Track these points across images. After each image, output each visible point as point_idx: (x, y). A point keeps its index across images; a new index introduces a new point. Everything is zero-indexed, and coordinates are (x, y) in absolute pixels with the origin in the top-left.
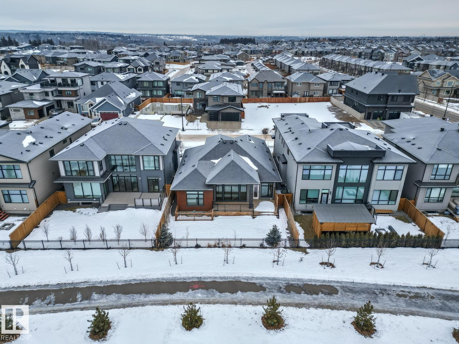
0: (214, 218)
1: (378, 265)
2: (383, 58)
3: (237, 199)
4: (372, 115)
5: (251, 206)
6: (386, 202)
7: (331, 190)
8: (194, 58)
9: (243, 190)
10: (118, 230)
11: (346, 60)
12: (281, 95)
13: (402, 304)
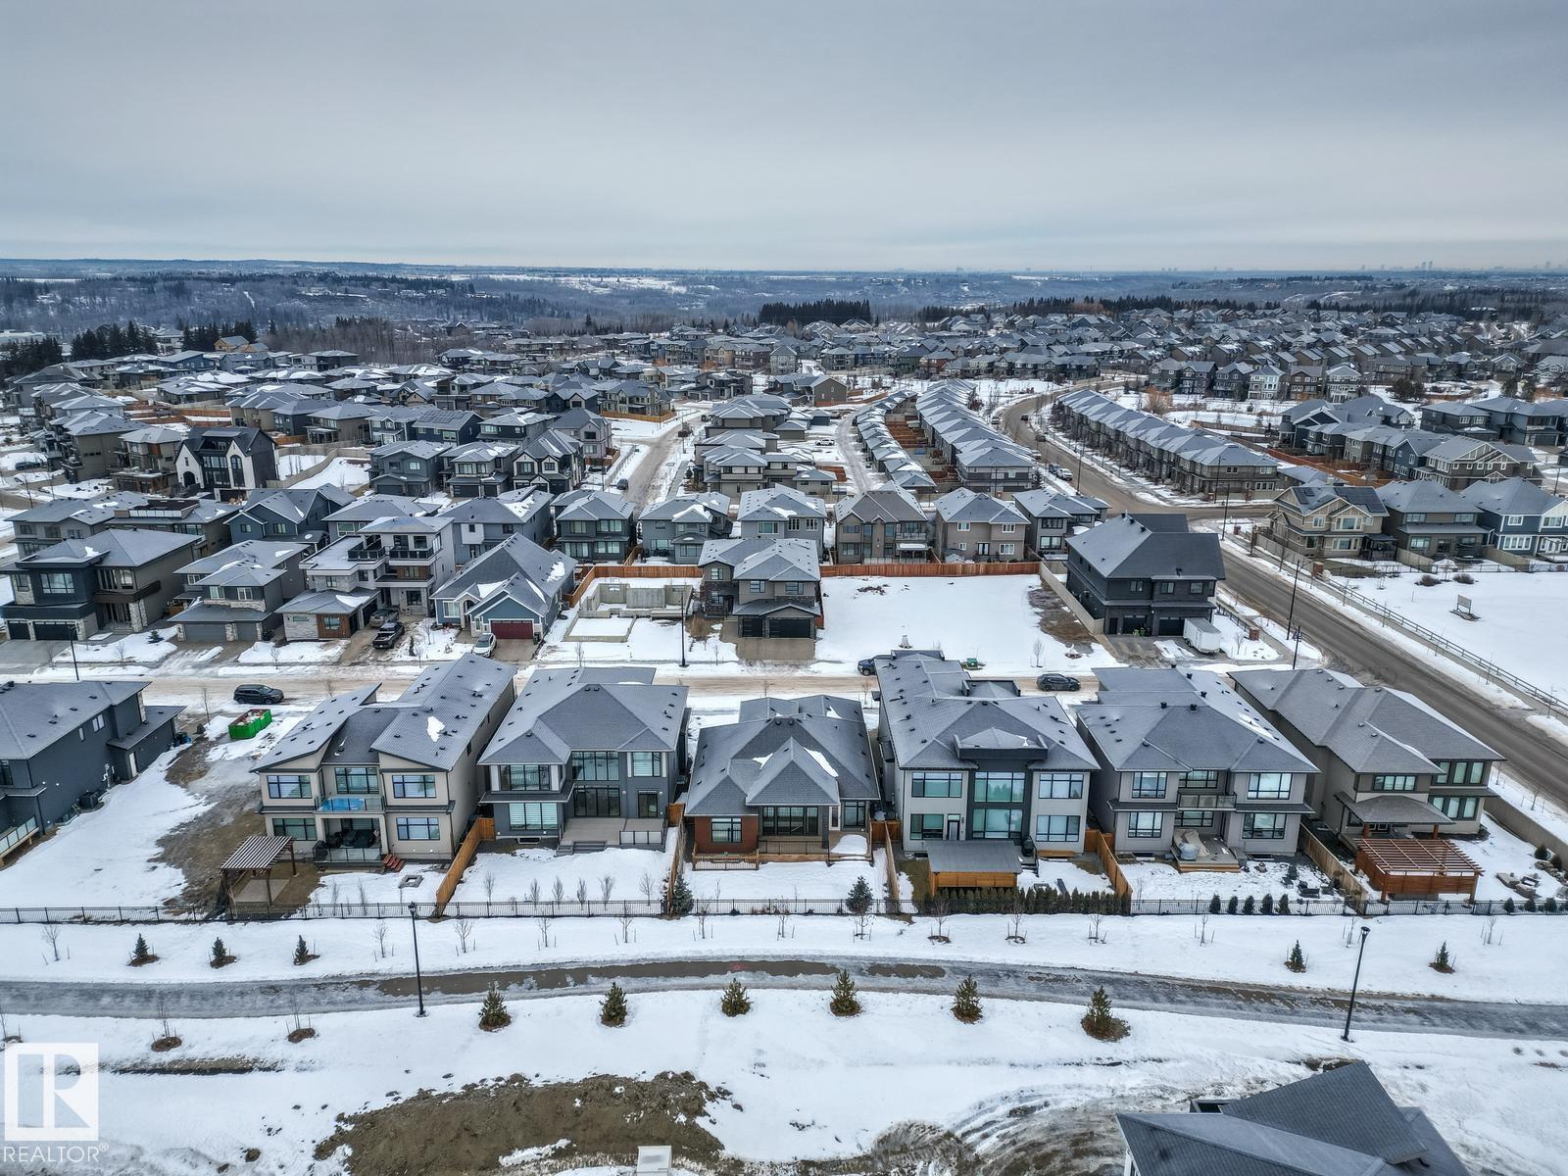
0: (760, 866)
1: (1017, 939)
2: (1246, 387)
3: (800, 832)
4: (1120, 623)
5: (826, 845)
6: (1063, 838)
7: (964, 815)
8: (685, 393)
9: (812, 813)
10: (608, 883)
11: (1115, 421)
12: (919, 554)
13: (1032, 987)
